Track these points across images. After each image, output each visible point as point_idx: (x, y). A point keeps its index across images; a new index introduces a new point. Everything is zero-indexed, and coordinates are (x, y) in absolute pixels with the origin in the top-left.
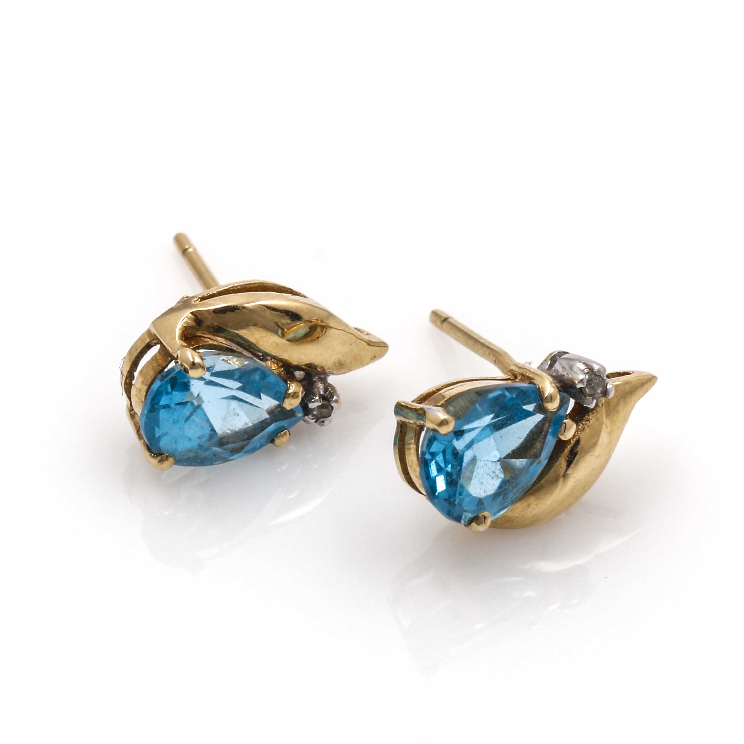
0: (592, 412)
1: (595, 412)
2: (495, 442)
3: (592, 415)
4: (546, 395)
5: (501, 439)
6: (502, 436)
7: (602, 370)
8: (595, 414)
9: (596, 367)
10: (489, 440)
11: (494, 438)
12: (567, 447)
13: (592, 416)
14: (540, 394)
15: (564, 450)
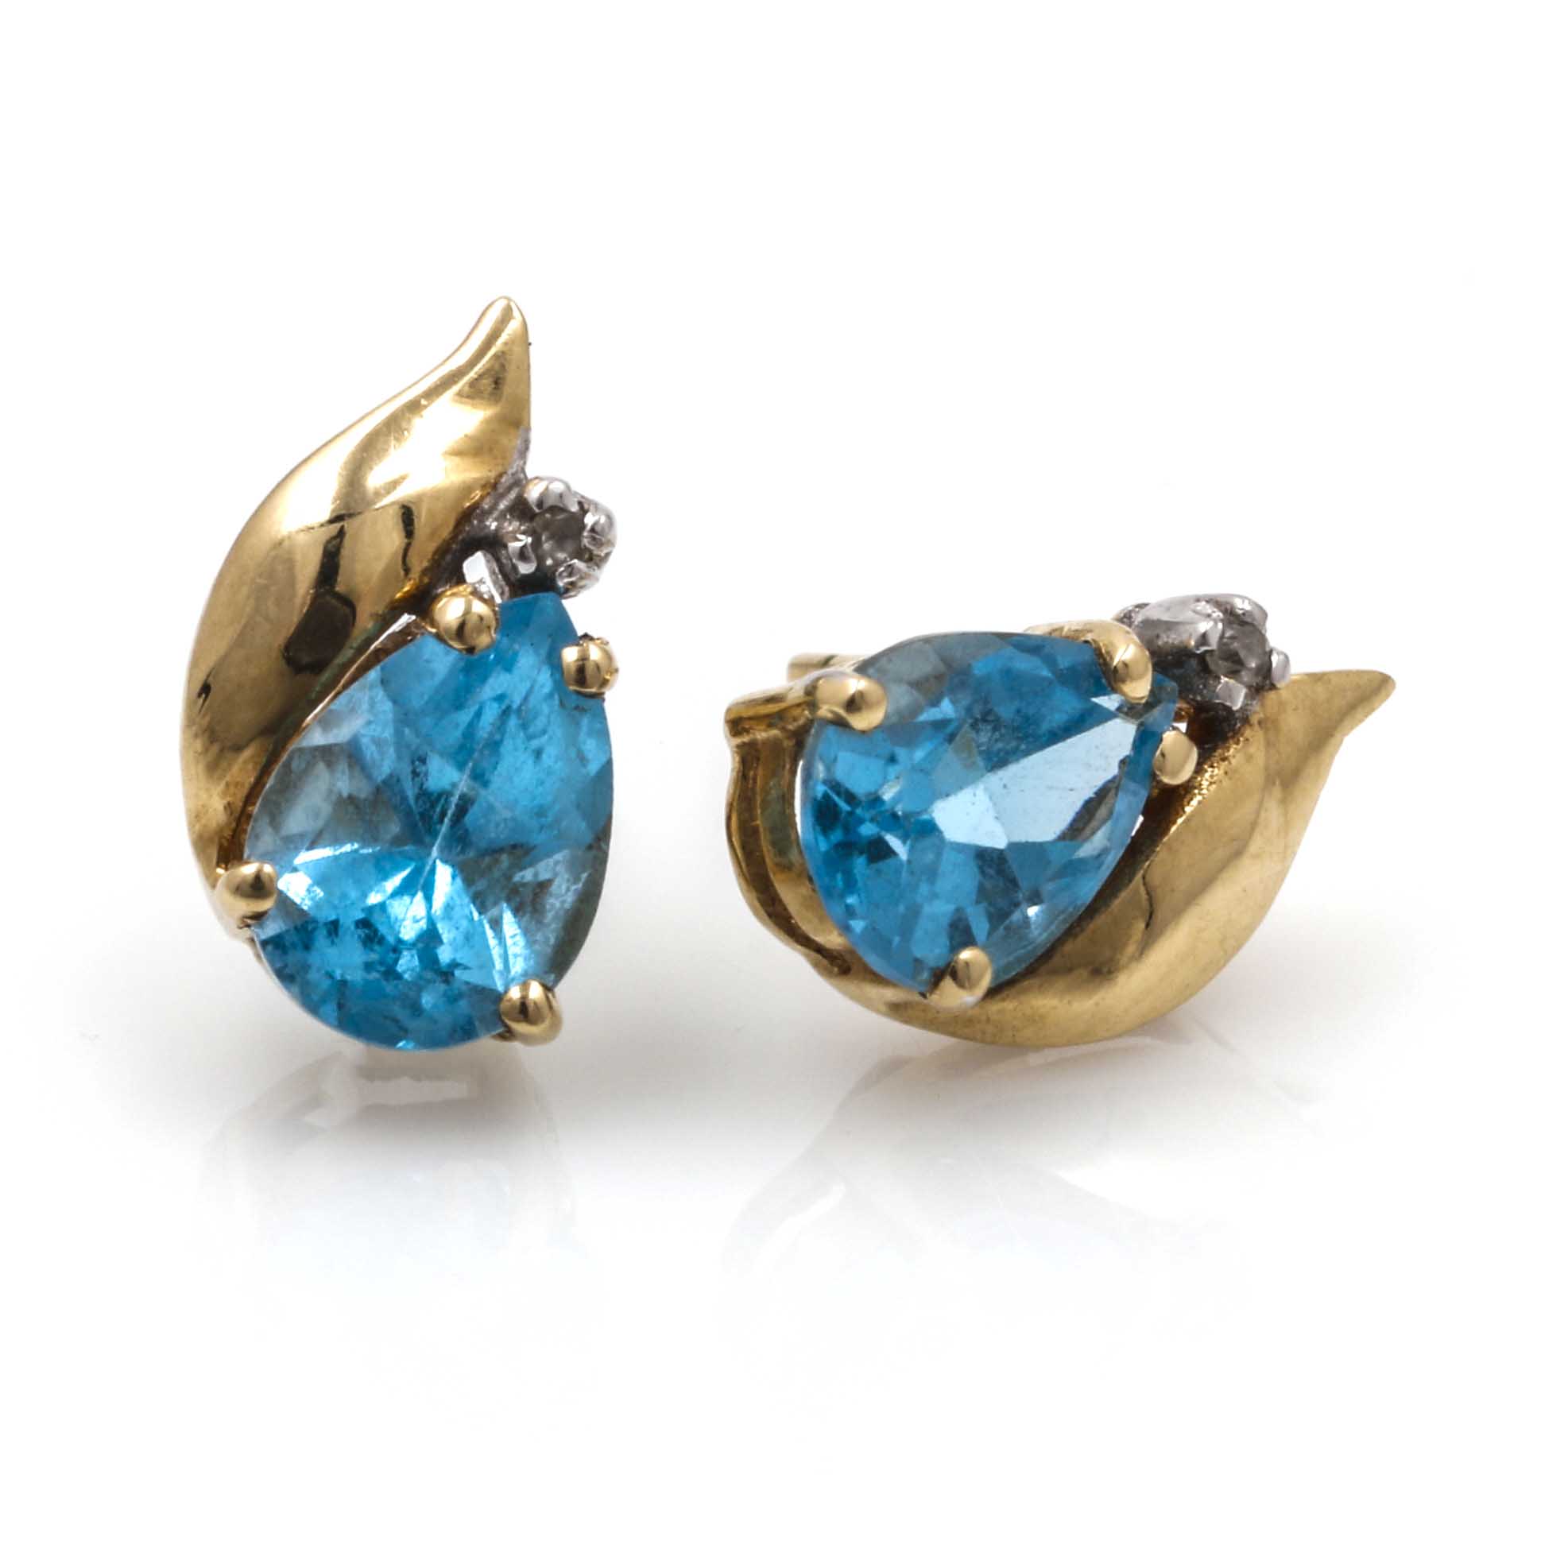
0: (1236, 740)
1: (1241, 739)
2: (991, 798)
3: (1235, 746)
4: (1115, 663)
5: (1005, 791)
6: (1009, 785)
7: (1257, 614)
8: (1241, 744)
9: (1241, 606)
10: (975, 795)
11: (986, 789)
12: (1174, 822)
13: (1236, 749)
14: (1101, 661)
15: (1168, 829)
